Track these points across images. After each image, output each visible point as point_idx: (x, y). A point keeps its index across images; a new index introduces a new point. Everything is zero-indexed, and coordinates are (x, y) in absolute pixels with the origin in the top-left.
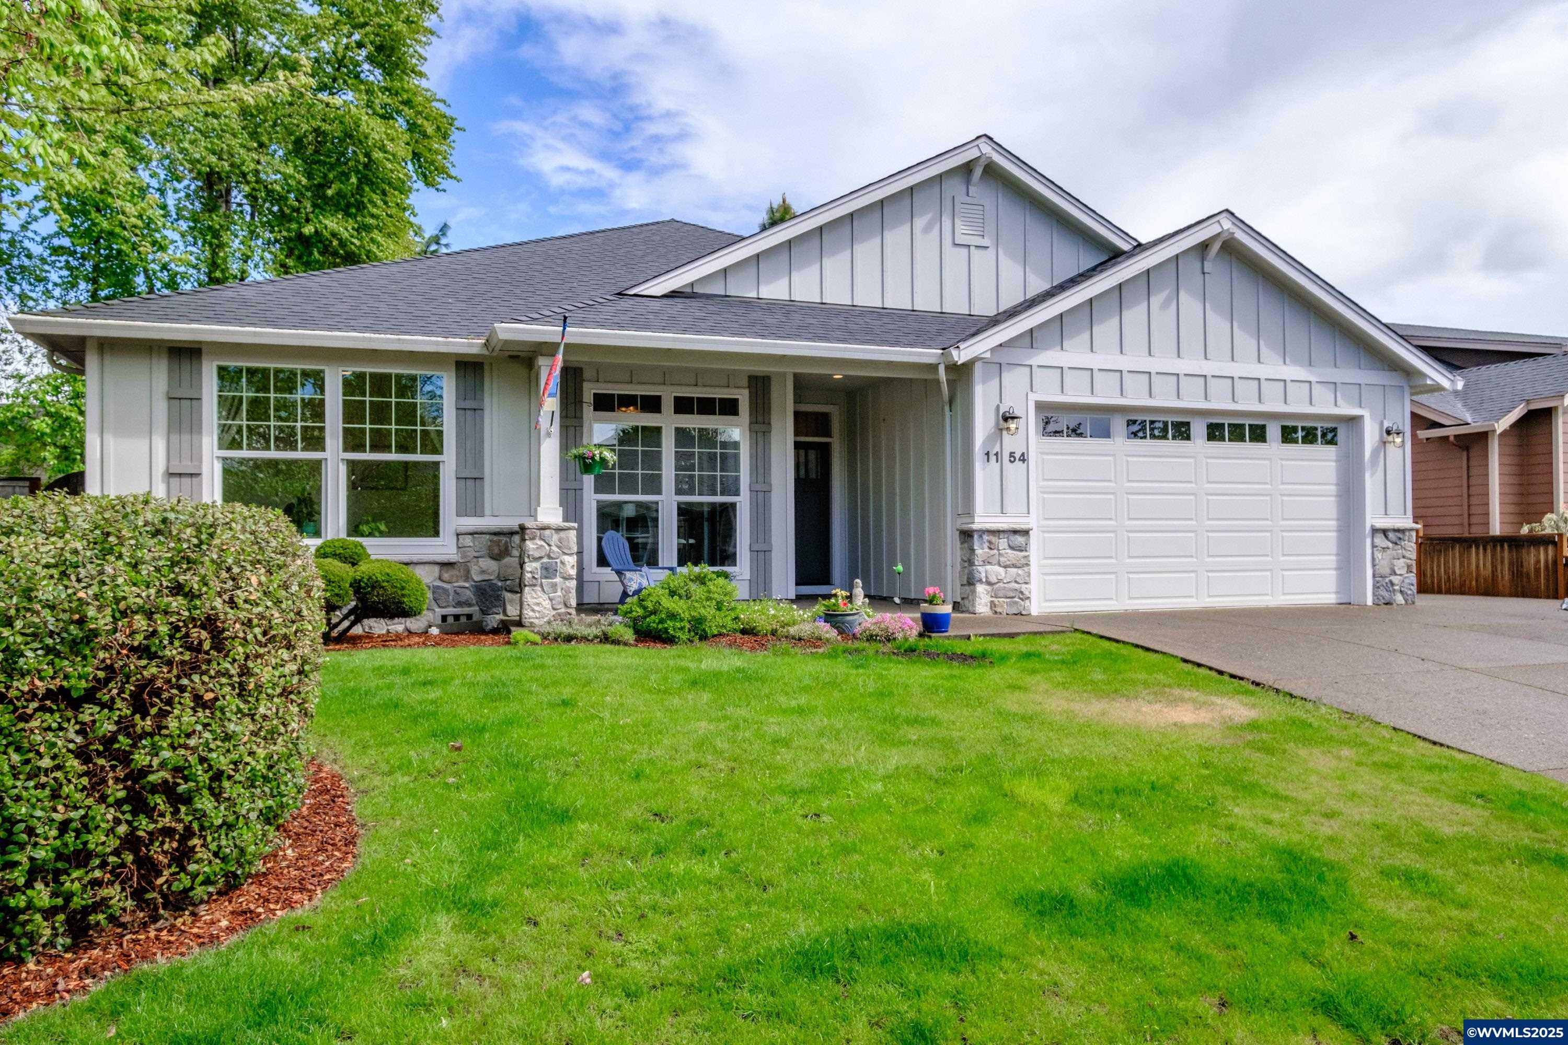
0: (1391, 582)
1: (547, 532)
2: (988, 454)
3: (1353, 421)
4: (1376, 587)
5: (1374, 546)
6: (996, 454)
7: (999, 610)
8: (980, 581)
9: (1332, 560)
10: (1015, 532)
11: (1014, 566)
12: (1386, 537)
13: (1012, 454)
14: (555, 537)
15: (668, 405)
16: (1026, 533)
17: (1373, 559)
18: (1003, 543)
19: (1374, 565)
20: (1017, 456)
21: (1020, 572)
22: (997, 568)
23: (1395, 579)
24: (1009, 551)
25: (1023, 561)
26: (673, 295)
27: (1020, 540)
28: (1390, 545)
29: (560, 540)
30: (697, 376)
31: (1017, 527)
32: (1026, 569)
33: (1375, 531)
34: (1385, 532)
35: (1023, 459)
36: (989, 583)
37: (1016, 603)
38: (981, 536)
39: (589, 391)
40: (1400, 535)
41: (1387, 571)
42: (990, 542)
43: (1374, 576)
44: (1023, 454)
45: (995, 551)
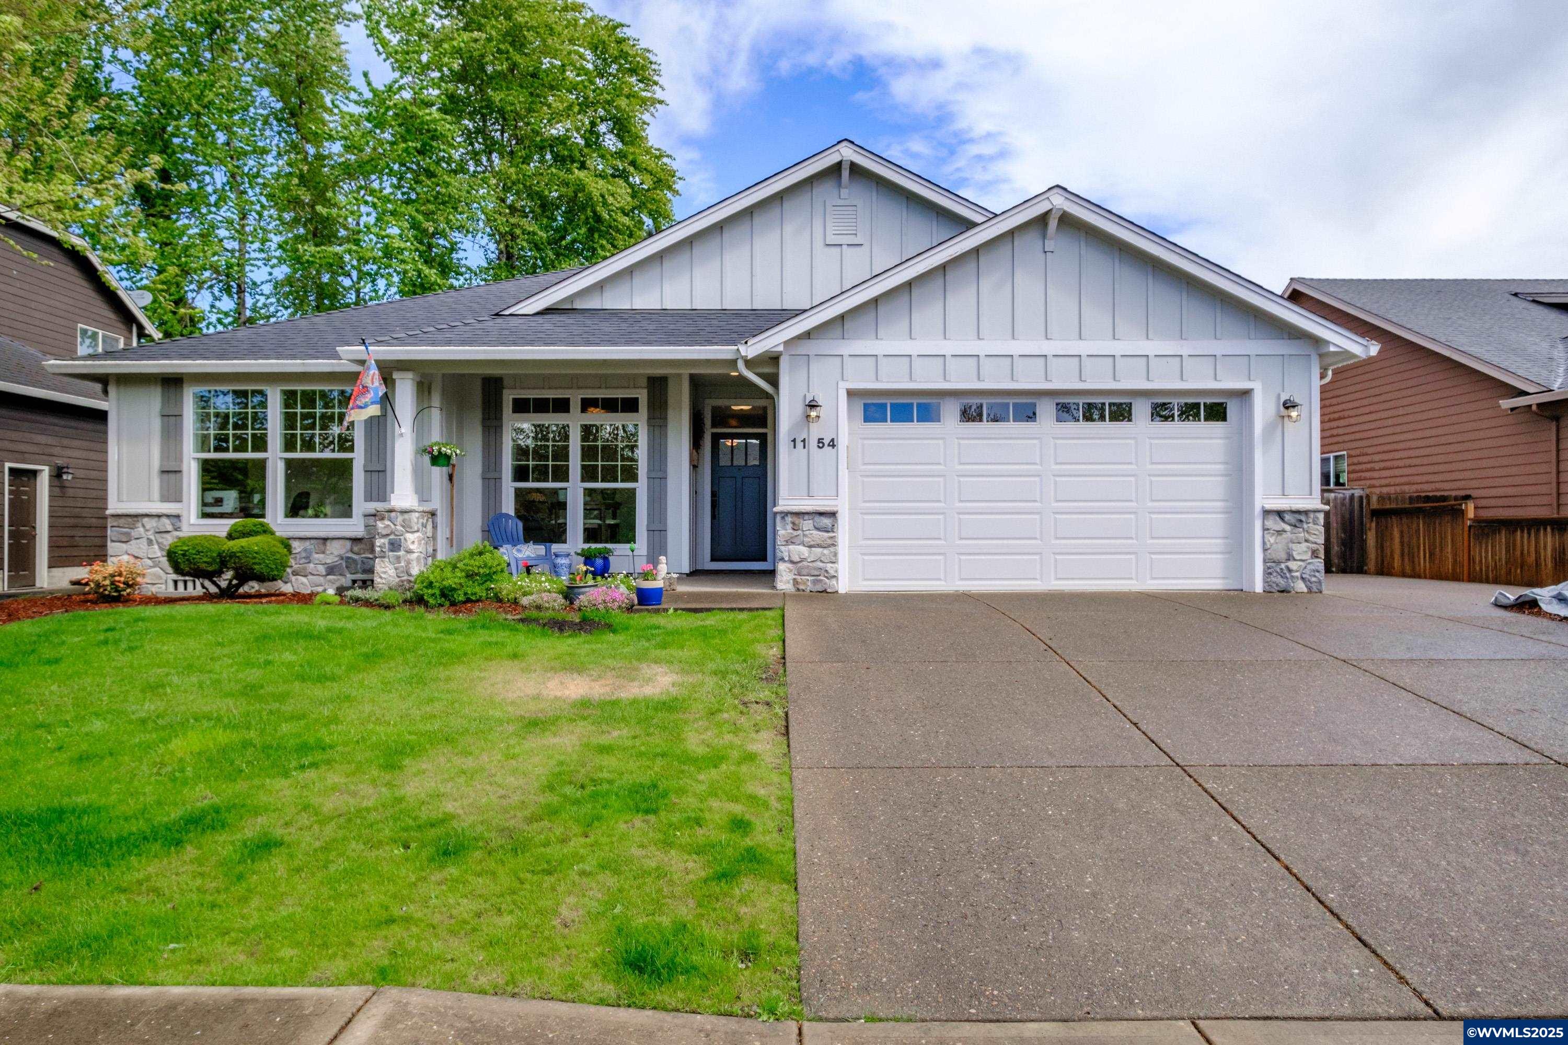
0: (1288, 568)
1: (393, 514)
2: (794, 441)
3: (1245, 394)
4: (1267, 573)
5: (1265, 529)
6: (804, 441)
7: (801, 587)
8: (782, 559)
9: (1218, 543)
10: (821, 514)
11: (819, 546)
12: (1282, 519)
13: (820, 441)
14: (400, 518)
15: (575, 405)
16: (833, 514)
17: (1264, 543)
18: (807, 524)
19: (1265, 550)
20: (826, 442)
21: (826, 551)
22: (801, 548)
23: (1293, 565)
24: (815, 532)
25: (830, 542)
26: (548, 311)
27: (826, 521)
28: (1288, 528)
29: (404, 521)
30: (603, 381)
31: (822, 509)
32: (832, 549)
33: (1267, 513)
34: (1280, 514)
35: (832, 444)
36: (792, 562)
37: (821, 581)
38: (783, 518)
39: (508, 397)
40: (1303, 518)
41: (1283, 556)
42: (793, 523)
43: (1265, 561)
44: (833, 440)
45: (799, 532)
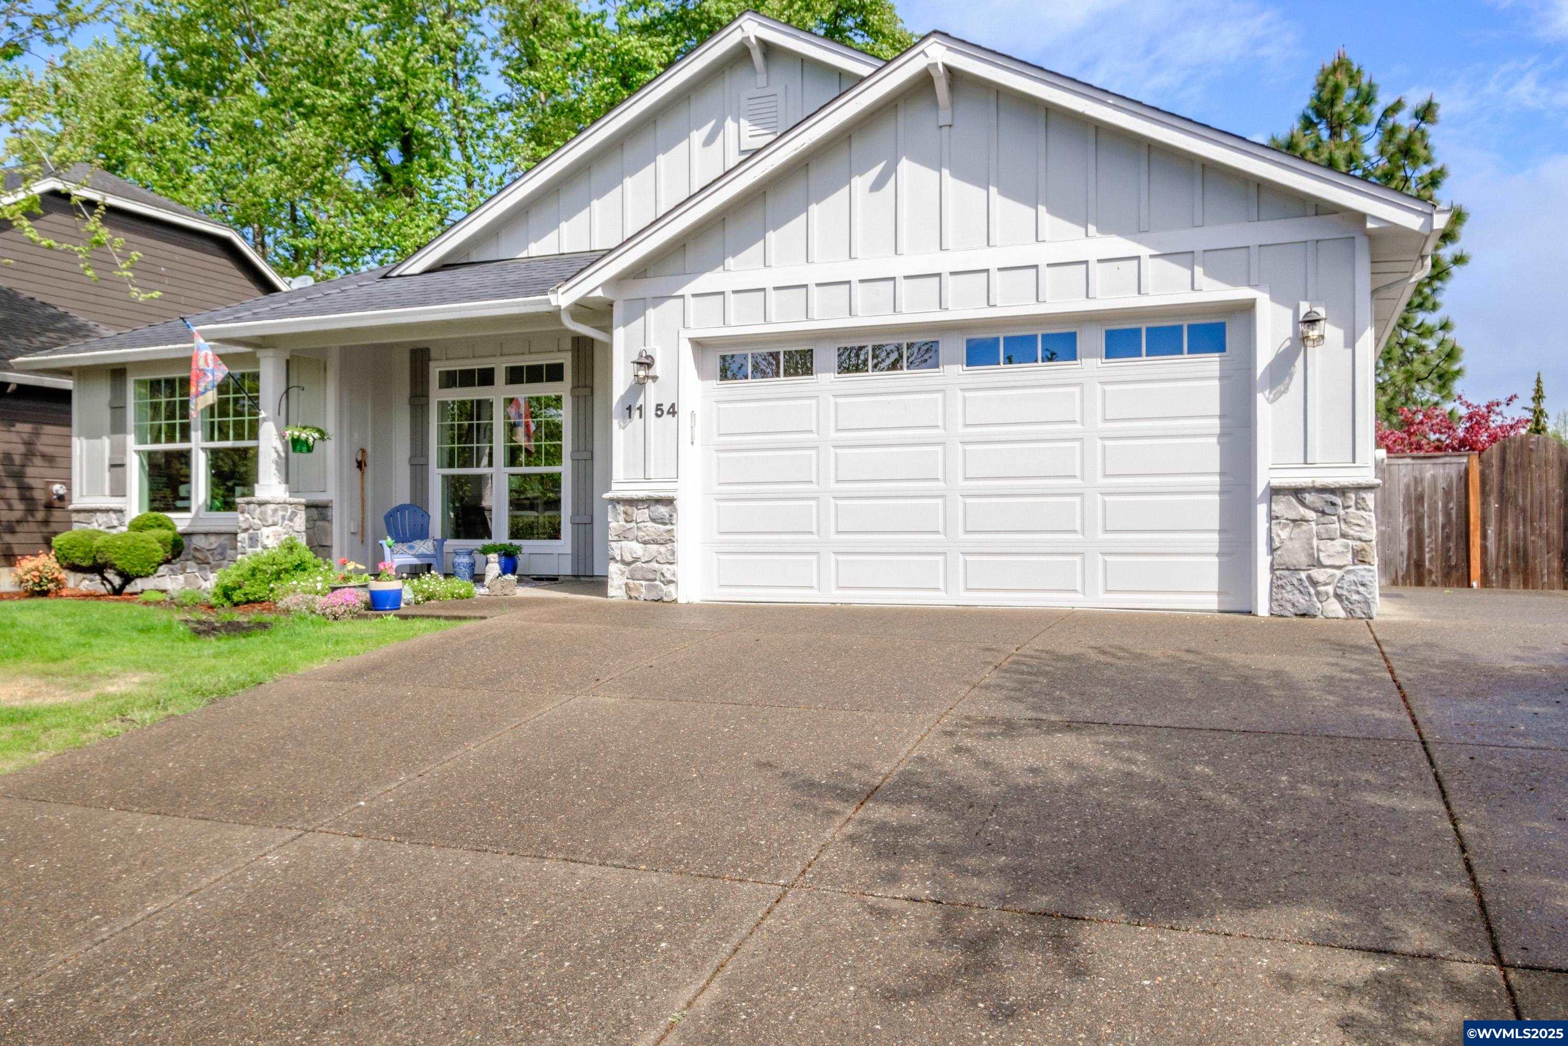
0: (1309, 578)
1: (252, 506)
2: (629, 408)
3: (1247, 309)
4: (1276, 586)
5: (1272, 517)
6: (640, 408)
7: (633, 594)
8: (613, 559)
10: (658, 501)
11: (655, 542)
12: (1302, 503)
13: (659, 407)
14: (258, 510)
15: (500, 377)
16: (669, 502)
17: (1271, 539)
18: (642, 514)
19: (1272, 550)
20: (665, 408)
21: (662, 549)
22: (634, 544)
23: (1319, 575)
24: (650, 524)
25: (666, 536)
27: (663, 510)
28: (1311, 515)
29: (261, 513)
31: (655, 495)
32: (669, 546)
33: (1275, 492)
34: (1297, 492)
35: (673, 411)
36: (623, 562)
37: (656, 586)
38: (614, 507)
39: (435, 370)
40: (1338, 500)
41: (1303, 559)
42: (625, 513)
43: (1273, 569)
44: (673, 406)
45: (634, 524)
